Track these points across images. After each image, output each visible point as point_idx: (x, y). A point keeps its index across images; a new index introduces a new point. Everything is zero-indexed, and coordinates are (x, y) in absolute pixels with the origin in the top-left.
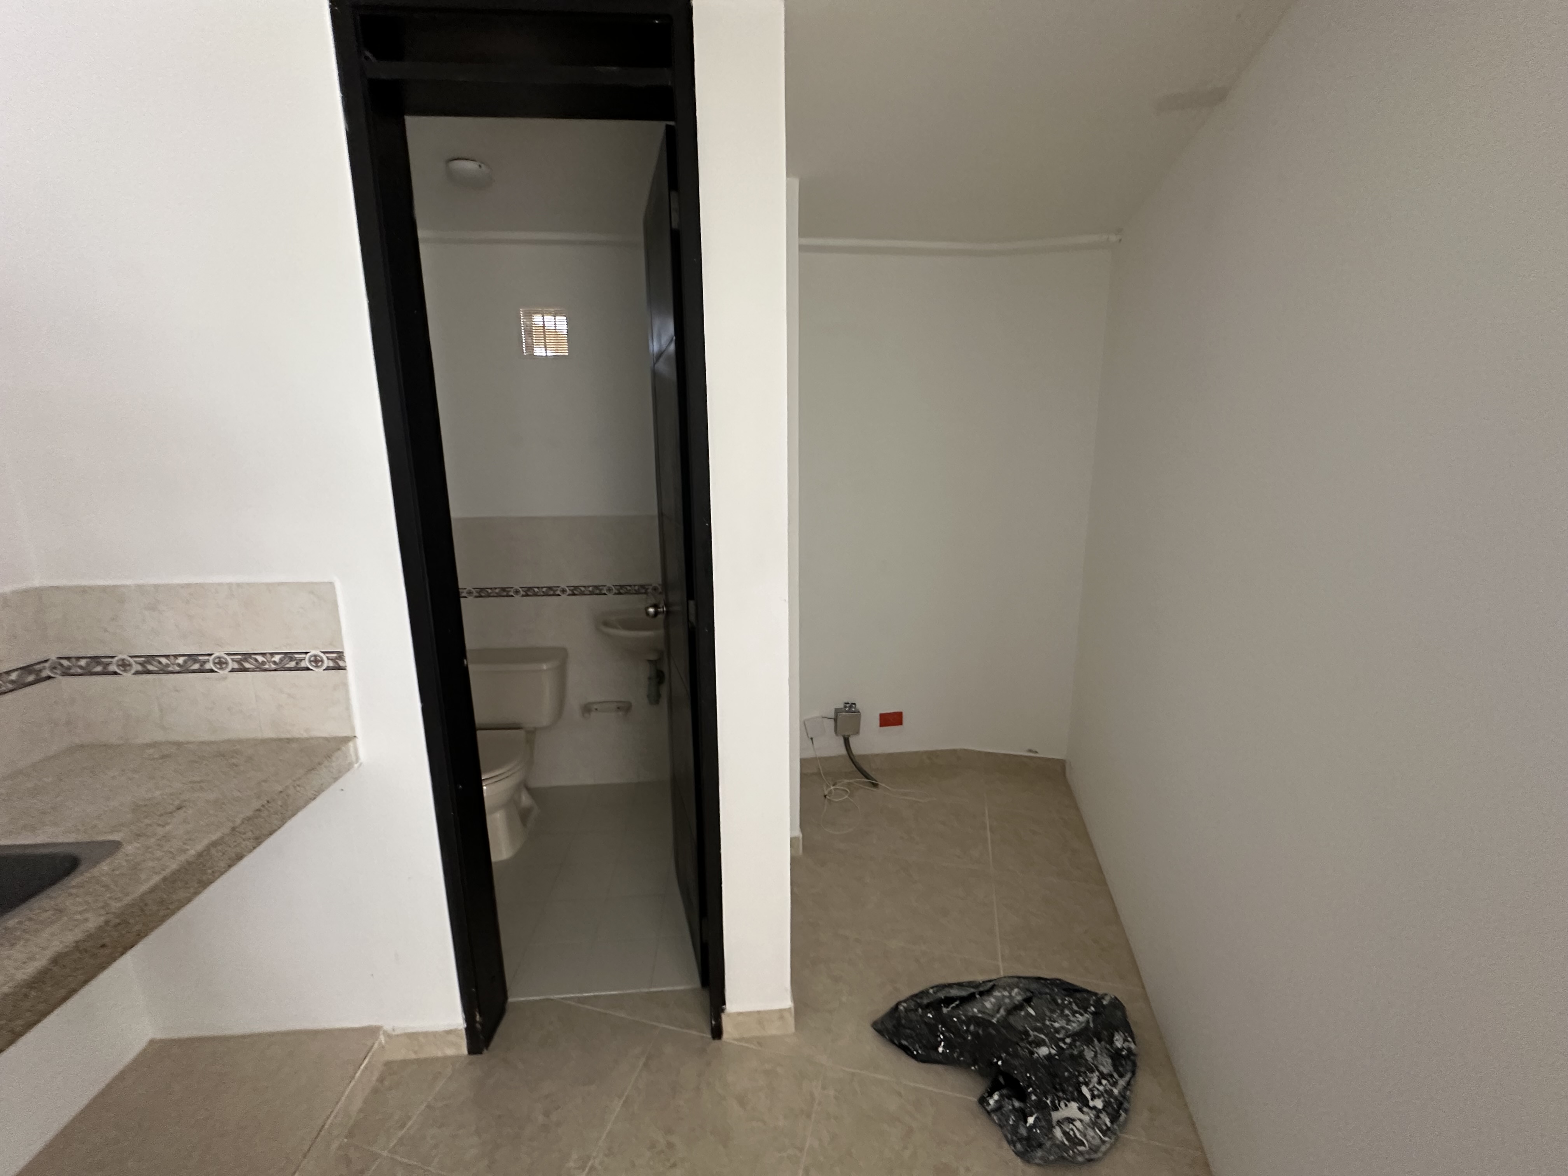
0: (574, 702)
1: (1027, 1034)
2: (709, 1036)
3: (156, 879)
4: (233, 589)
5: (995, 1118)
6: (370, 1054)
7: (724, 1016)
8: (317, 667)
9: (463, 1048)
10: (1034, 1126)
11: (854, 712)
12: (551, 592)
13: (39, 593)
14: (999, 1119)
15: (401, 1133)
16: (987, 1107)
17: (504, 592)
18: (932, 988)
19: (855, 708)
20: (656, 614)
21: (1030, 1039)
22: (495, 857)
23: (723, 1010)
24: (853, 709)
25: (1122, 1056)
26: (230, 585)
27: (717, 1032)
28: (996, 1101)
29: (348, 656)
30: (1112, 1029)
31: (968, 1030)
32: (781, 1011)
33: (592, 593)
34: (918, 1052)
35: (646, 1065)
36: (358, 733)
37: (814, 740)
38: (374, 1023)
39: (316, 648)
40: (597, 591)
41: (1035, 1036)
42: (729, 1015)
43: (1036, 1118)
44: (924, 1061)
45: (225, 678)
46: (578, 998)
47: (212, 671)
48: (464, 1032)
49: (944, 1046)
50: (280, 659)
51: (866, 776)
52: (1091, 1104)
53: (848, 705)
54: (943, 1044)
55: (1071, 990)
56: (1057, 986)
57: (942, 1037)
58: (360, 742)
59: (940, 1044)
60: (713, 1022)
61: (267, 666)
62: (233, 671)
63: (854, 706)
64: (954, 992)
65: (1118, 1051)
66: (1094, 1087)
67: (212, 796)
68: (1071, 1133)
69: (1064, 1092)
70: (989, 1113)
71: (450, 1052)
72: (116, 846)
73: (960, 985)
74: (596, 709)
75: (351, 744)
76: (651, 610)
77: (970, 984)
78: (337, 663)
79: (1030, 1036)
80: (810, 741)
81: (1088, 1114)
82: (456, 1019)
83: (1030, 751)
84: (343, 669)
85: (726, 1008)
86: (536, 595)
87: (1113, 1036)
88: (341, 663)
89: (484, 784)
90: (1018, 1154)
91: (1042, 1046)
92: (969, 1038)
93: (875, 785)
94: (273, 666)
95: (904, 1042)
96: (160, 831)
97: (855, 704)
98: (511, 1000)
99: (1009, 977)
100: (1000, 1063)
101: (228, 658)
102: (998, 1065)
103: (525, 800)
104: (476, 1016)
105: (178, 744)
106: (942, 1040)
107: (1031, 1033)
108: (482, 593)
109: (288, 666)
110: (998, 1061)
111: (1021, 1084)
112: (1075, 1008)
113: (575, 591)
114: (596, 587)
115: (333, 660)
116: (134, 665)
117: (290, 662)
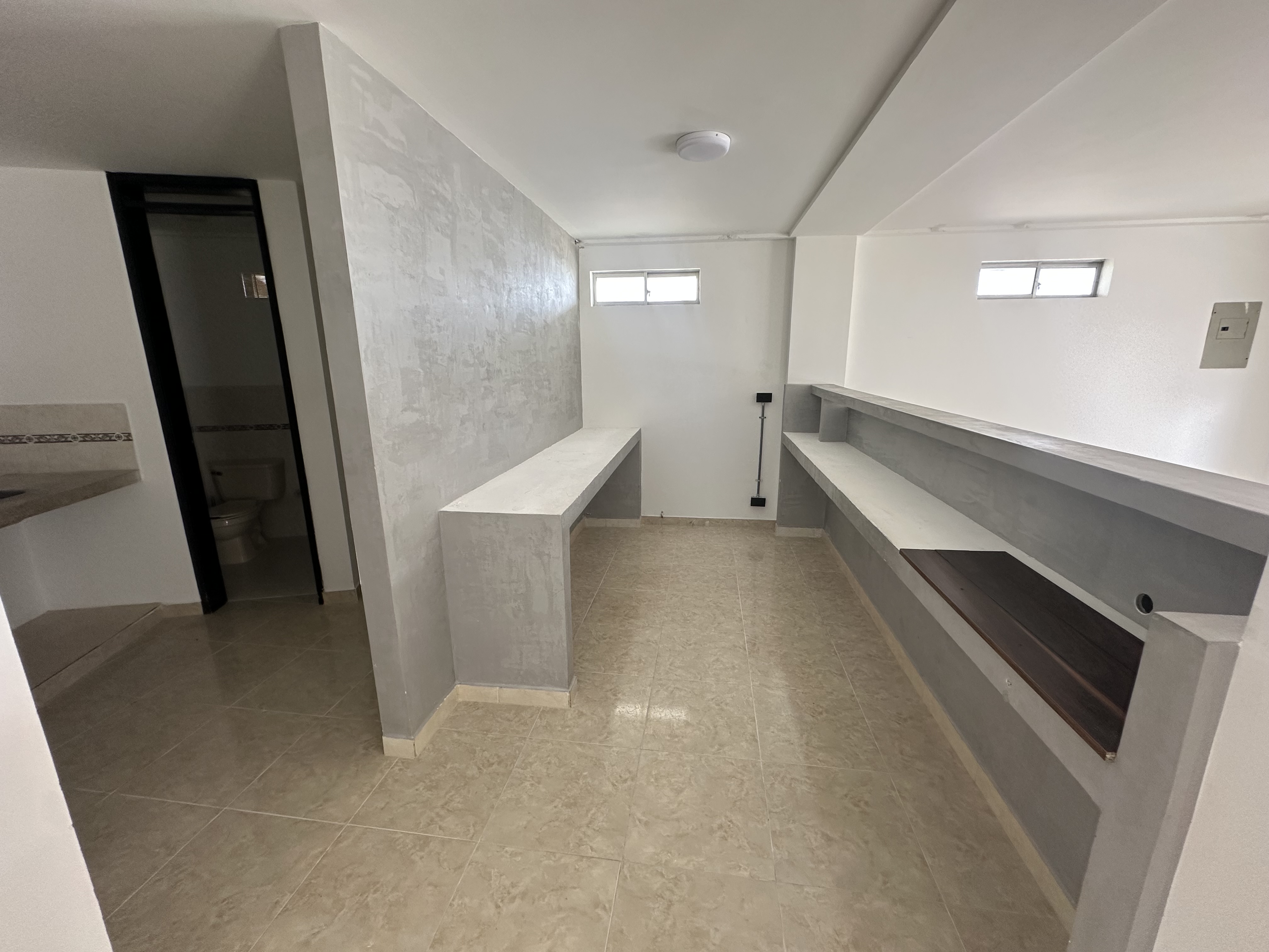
2: (318, 603)
6: (155, 610)
7: (323, 593)
9: (200, 611)
12: (271, 427)
17: (243, 428)
27: (321, 601)
29: (133, 435)
36: (140, 468)
39: (118, 431)
42: (327, 593)
45: (76, 445)
47: (71, 441)
48: (200, 604)
50: (102, 436)
58: (142, 473)
60: (319, 597)
61: (96, 439)
62: (80, 441)
71: (195, 613)
75: (137, 472)
78: (129, 437)
82: (196, 597)
85: (324, 590)
88: (130, 438)
94: (99, 439)
101: (78, 436)
104: (205, 595)
109: (106, 439)
115: (127, 437)
116: (34, 439)
117: (107, 437)
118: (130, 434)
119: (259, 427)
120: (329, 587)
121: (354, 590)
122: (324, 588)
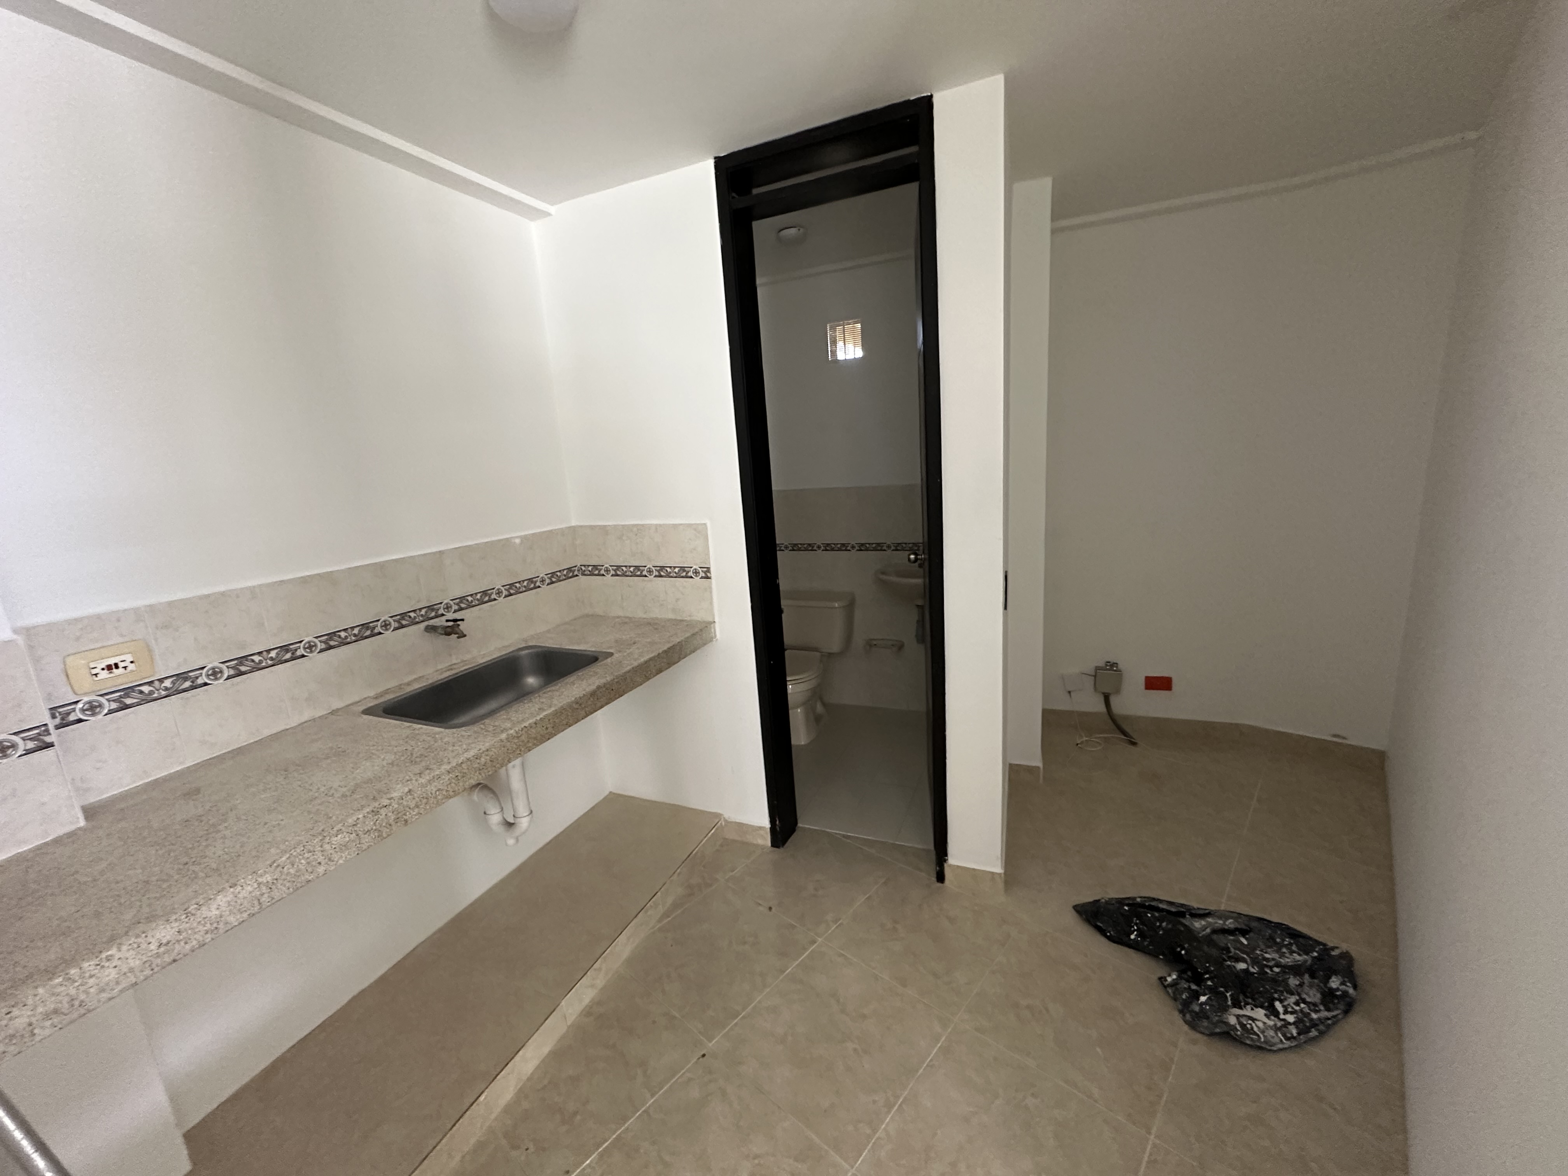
0: (859, 639)
1: (1228, 950)
2: (934, 879)
3: (629, 668)
4: (657, 527)
5: (1170, 991)
6: (716, 827)
7: (945, 865)
8: (696, 576)
9: (768, 841)
10: (1205, 1003)
11: (1115, 671)
12: (844, 547)
13: (573, 529)
14: (1174, 993)
15: (731, 874)
16: (1164, 982)
17: (810, 547)
18: (1141, 897)
19: (1117, 667)
20: (916, 560)
21: (1231, 954)
22: (794, 741)
23: (945, 861)
24: (1115, 669)
25: (1337, 997)
26: (656, 525)
27: (941, 878)
28: (1174, 980)
29: (712, 570)
30: (1330, 972)
31: (1160, 926)
32: (993, 873)
33: (875, 549)
34: (1110, 934)
35: (885, 883)
36: (716, 620)
37: (1072, 694)
38: (719, 811)
39: (696, 564)
40: (879, 547)
41: (1235, 953)
42: (950, 866)
43: (1208, 998)
44: (1114, 942)
45: (651, 581)
46: (844, 835)
47: (646, 576)
48: (769, 830)
49: (1136, 935)
50: (678, 571)
51: (1124, 733)
52: (1282, 1016)
53: (1108, 664)
54: (1135, 933)
55: (1295, 935)
56: (1282, 930)
57: (1136, 928)
58: (717, 627)
59: (1134, 933)
60: (938, 868)
61: (672, 575)
62: (655, 576)
63: (1115, 665)
64: (1161, 906)
65: (1332, 991)
66: (1289, 1005)
67: (649, 640)
68: (1248, 1026)
69: (1253, 1000)
70: (1165, 987)
71: (760, 842)
72: (611, 654)
73: (1171, 903)
74: (875, 645)
75: (712, 625)
76: (912, 557)
77: (1182, 905)
79: (1230, 952)
80: (1068, 695)
81: (1274, 1021)
82: (764, 821)
83: (1335, 736)
84: (709, 578)
85: (948, 860)
86: (833, 550)
87: (1330, 978)
88: (708, 574)
89: (788, 683)
90: (1186, 1022)
91: (1241, 961)
92: (1161, 933)
93: (1134, 744)
94: (675, 575)
95: (1099, 924)
96: (628, 651)
97: (1117, 664)
98: (800, 825)
99: (1227, 911)
100: (1183, 952)
101: (654, 569)
102: (1182, 955)
103: (819, 708)
104: (776, 821)
105: (630, 618)
106: (1135, 930)
107: (1232, 950)
108: (795, 548)
109: (682, 575)
110: (1182, 950)
111: (1199, 970)
112: (1294, 948)
113: (862, 547)
114: (878, 544)
115: (705, 572)
116: (612, 571)
117: (683, 573)
118: (708, 570)
119: (828, 547)
120: (956, 857)
121: (1000, 874)
122: (949, 855)
